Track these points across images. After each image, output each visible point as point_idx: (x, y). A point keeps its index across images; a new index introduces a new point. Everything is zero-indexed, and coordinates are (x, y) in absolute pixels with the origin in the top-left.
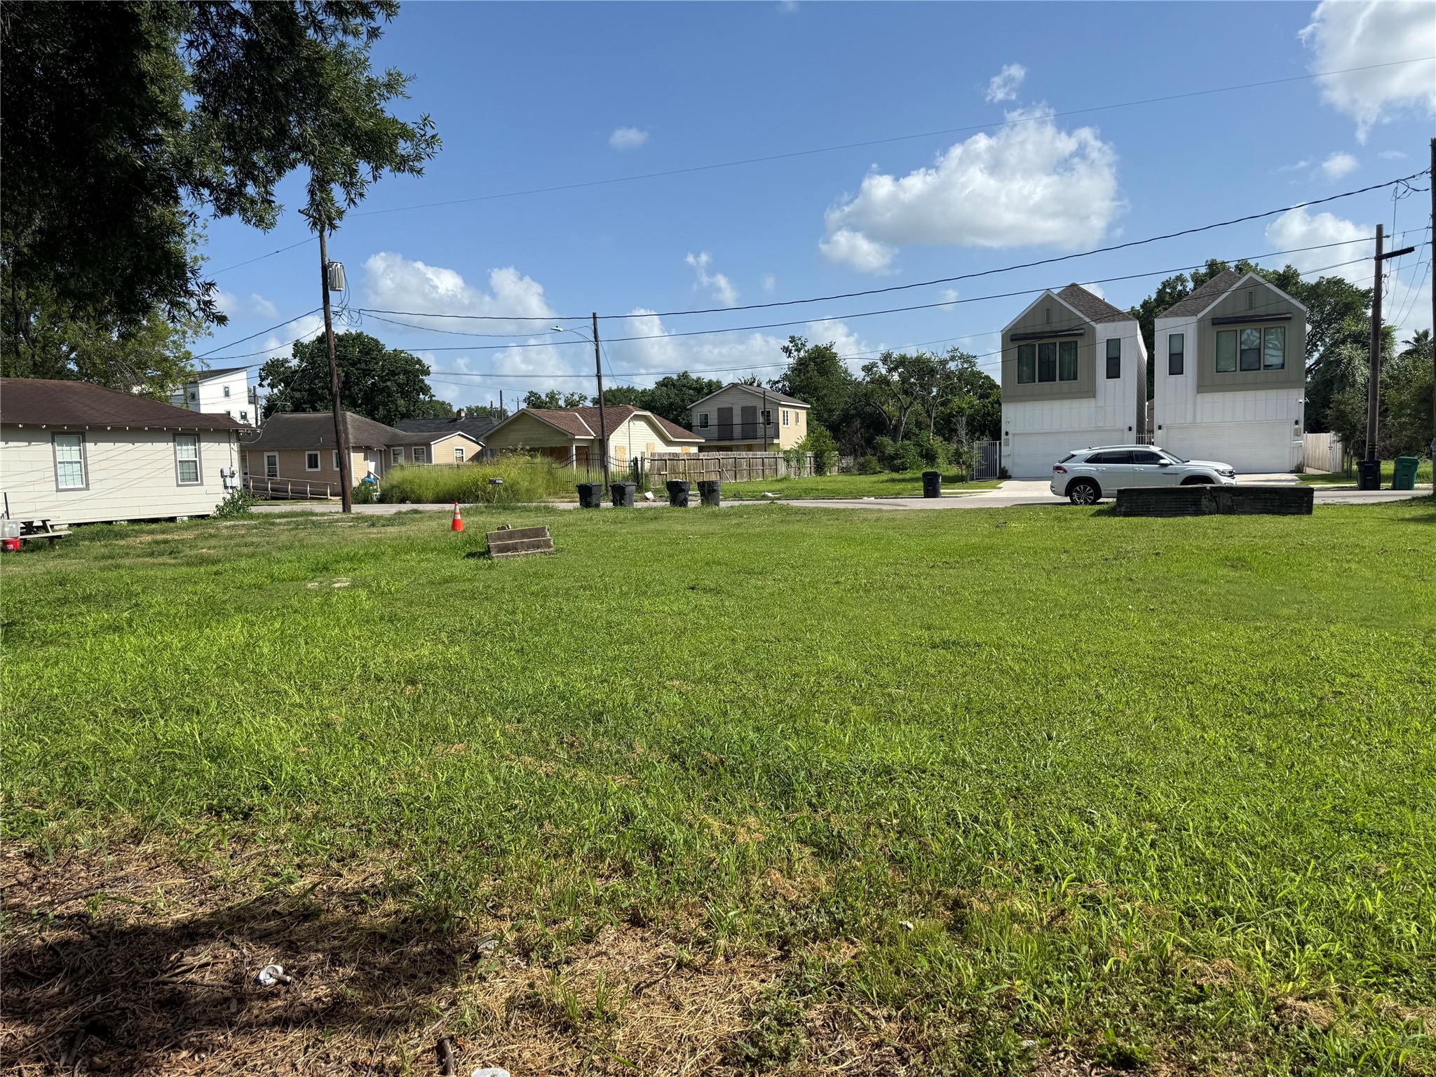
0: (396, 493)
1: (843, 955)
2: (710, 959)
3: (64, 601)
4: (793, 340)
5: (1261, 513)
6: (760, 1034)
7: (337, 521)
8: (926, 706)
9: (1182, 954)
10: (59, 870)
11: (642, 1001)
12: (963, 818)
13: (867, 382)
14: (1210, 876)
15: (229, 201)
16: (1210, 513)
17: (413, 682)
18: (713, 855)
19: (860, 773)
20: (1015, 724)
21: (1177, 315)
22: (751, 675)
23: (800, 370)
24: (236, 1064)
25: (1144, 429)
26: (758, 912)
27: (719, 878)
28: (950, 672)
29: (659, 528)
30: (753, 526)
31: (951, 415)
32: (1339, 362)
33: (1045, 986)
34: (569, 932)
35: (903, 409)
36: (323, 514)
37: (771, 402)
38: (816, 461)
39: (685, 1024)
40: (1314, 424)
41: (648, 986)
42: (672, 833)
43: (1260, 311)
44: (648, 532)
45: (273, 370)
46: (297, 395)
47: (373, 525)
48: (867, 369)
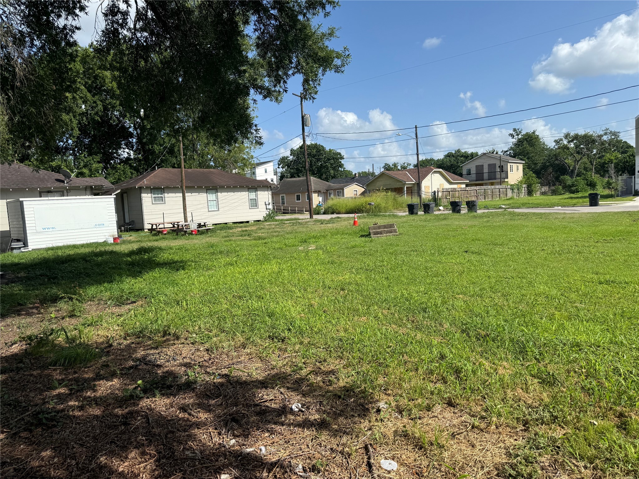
0: (330, 210)
1: (559, 433)
2: (488, 426)
3: (213, 254)
4: (515, 130)
6: (516, 465)
7: (308, 222)
8: (598, 314)
10: (218, 356)
11: (456, 441)
12: (623, 372)
13: (556, 149)
15: (268, 94)
17: (343, 289)
18: (487, 378)
19: (562, 345)
22: (499, 294)
23: (519, 145)
24: (286, 442)
26: (511, 407)
27: (490, 389)
28: (611, 296)
29: (447, 223)
30: (496, 222)
31: (605, 163)
34: (420, 405)
35: (576, 161)
36: (302, 219)
37: (504, 161)
38: (528, 189)
39: (477, 454)
41: (458, 434)
42: (465, 365)
44: (442, 225)
45: (283, 161)
46: (292, 171)
47: (322, 223)
48: (557, 142)
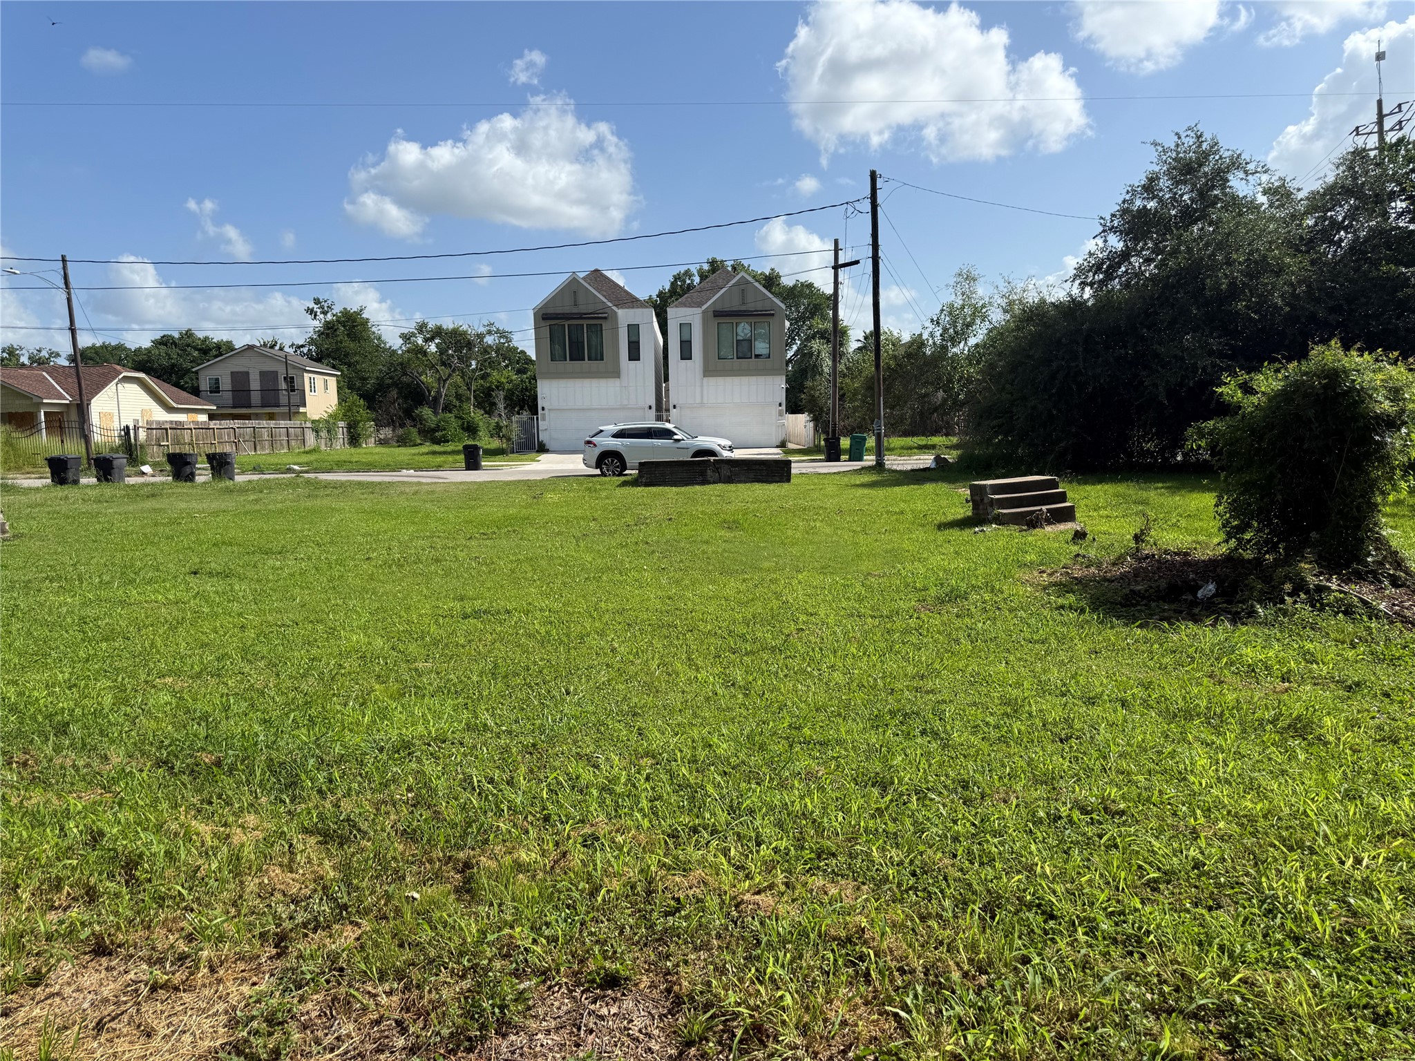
2: (192, 974)
4: (317, 301)
6: (246, 1041)
8: (452, 677)
9: (664, 872)
11: (104, 1037)
12: (479, 781)
13: (403, 352)
14: (692, 799)
16: (714, 483)
18: (200, 862)
19: (376, 752)
20: (537, 684)
21: (686, 306)
22: (262, 664)
23: (328, 334)
25: (661, 407)
26: (252, 913)
27: (206, 885)
28: (480, 640)
29: (158, 506)
30: (275, 502)
31: (490, 389)
32: (811, 354)
33: (544, 927)
34: (8, 979)
35: (442, 381)
37: (295, 367)
38: (349, 432)
39: (158, 1050)
40: (793, 407)
41: (113, 1019)
42: (151, 846)
43: (750, 306)
44: (142, 511)
48: (406, 338)
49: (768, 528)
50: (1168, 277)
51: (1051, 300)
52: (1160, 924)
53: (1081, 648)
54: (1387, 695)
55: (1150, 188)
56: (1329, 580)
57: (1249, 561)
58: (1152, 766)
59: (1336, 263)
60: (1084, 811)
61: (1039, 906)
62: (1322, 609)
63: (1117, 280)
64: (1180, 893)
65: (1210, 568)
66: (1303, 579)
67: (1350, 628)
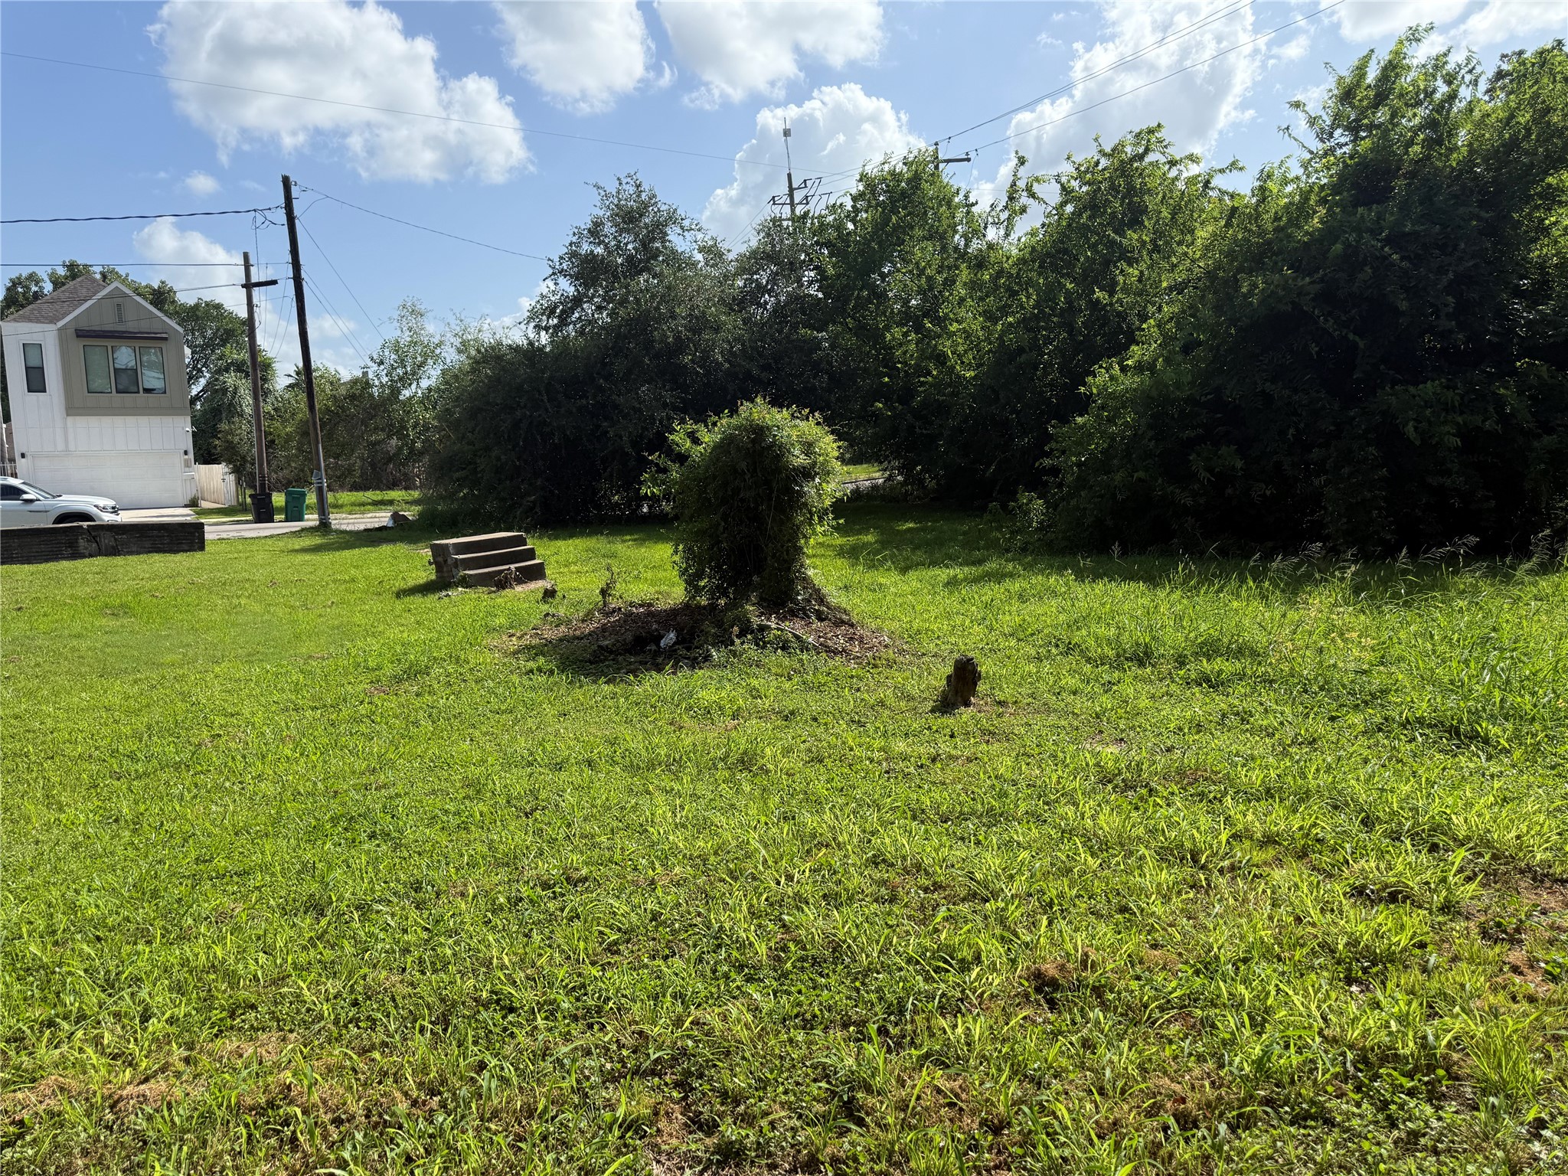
5: (150, 552)
16: (91, 556)
21: (30, 321)
32: (225, 391)
40: (205, 455)
43: (131, 326)
49: (172, 611)
50: (620, 327)
51: (506, 342)
52: (619, 987)
53: (550, 711)
54: (815, 719)
55: (595, 231)
56: (769, 619)
57: (704, 607)
58: (615, 824)
59: (764, 324)
60: (546, 886)
61: (498, 1002)
62: (764, 647)
63: (571, 326)
64: (639, 950)
65: (670, 618)
66: (749, 621)
67: (786, 662)
